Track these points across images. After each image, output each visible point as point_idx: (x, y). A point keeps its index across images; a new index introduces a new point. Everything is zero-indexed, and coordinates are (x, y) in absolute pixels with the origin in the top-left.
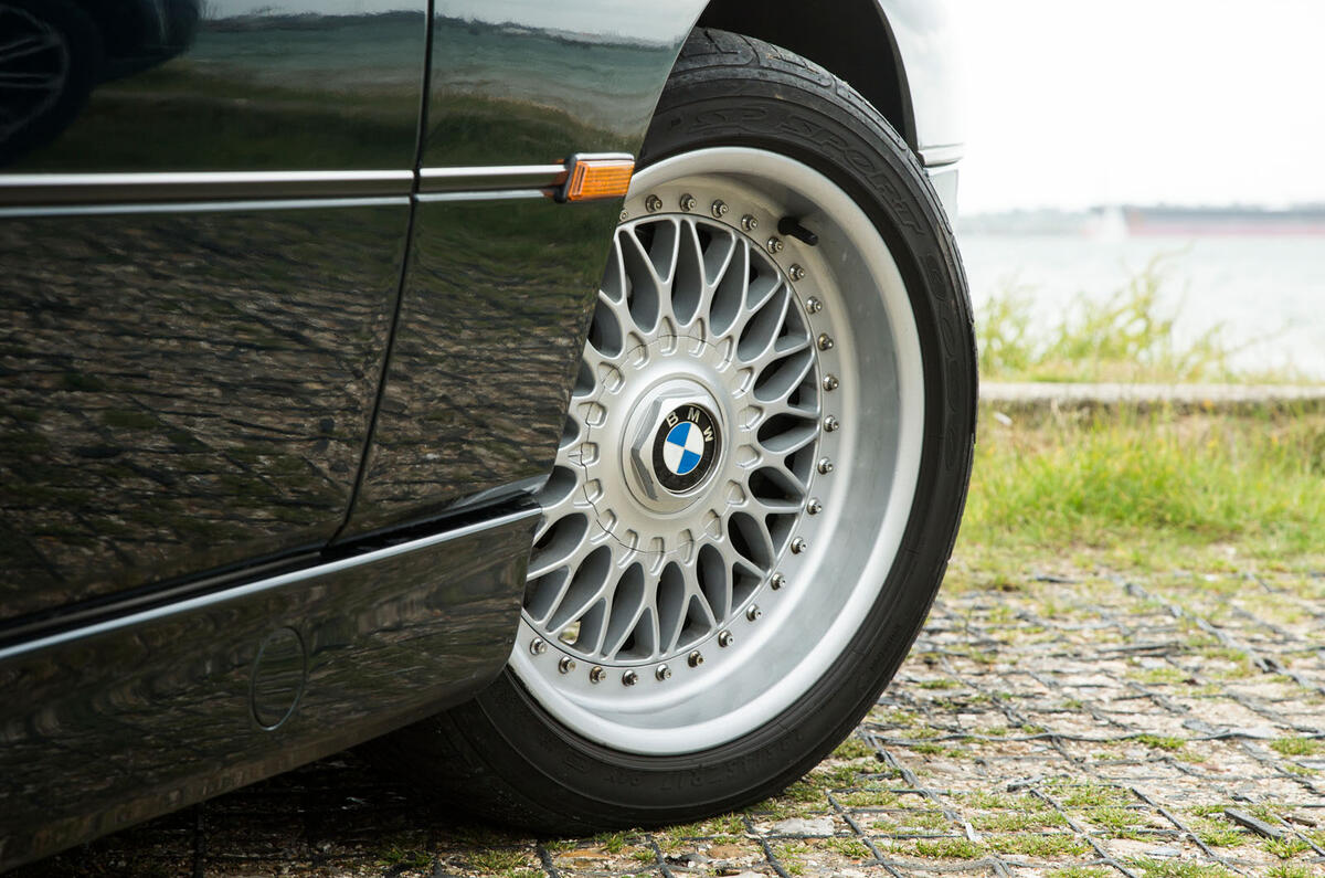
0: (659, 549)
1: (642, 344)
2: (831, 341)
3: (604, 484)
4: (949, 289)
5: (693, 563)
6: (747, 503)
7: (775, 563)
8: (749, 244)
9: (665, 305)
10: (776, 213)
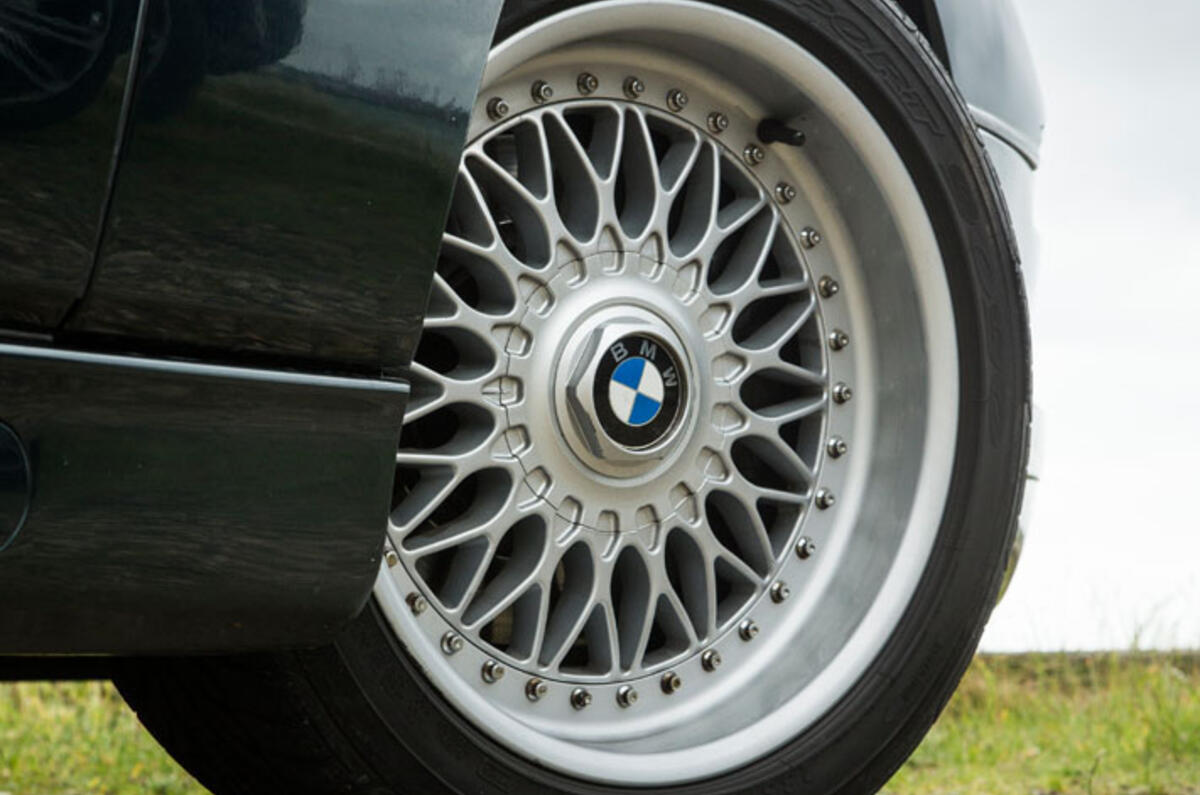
0: (612, 528)
1: (578, 258)
2: (835, 284)
3: (532, 432)
4: (981, 212)
5: (660, 550)
6: (730, 480)
7: (774, 566)
8: (719, 149)
9: (606, 212)
10: (754, 113)
